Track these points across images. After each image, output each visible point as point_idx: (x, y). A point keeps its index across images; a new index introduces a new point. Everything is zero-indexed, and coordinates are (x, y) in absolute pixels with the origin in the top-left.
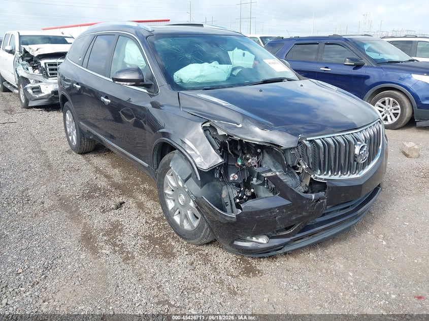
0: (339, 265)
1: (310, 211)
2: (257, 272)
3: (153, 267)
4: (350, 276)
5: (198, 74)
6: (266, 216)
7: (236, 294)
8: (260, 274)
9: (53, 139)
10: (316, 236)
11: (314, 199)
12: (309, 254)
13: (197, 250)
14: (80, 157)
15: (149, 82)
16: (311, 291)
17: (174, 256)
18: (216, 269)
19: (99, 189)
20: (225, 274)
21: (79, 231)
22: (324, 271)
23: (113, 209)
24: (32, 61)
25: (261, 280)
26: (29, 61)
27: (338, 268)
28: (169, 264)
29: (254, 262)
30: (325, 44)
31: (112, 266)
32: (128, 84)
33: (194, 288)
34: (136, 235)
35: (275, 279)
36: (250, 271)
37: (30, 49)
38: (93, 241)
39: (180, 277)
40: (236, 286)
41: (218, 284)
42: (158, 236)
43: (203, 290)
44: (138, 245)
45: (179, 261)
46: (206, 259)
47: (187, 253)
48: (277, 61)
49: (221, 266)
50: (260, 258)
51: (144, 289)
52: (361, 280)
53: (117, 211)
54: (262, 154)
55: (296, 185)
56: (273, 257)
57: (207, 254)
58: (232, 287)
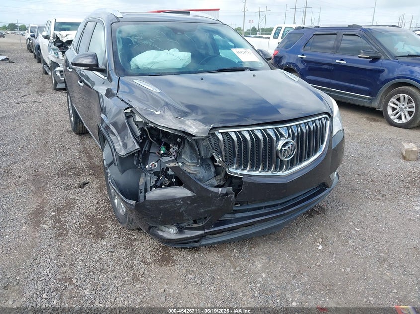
0: (258, 264)
1: (217, 205)
2: (171, 262)
3: (77, 245)
4: (263, 277)
5: (150, 60)
6: (170, 207)
7: (138, 280)
8: (173, 264)
9: (63, 119)
10: (235, 232)
11: (221, 193)
12: (233, 249)
13: (127, 234)
14: (77, 137)
15: (104, 67)
16: (212, 288)
17: (102, 238)
18: (134, 254)
19: (76, 168)
20: (140, 260)
21: (34, 206)
22: (238, 269)
23: (75, 188)
24: (62, 46)
25: (170, 269)
26: (59, 47)
27: (254, 267)
28: (94, 245)
29: (173, 251)
30: (344, 34)
31: (43, 240)
32: (84, 68)
33: (103, 269)
34: (81, 214)
35: (184, 271)
36: (165, 260)
37: (60, 35)
38: (41, 216)
39: (96, 257)
40: (142, 273)
41: (126, 269)
42: (100, 217)
43: (109, 273)
44: (78, 223)
45: (105, 243)
46: (130, 244)
47: (117, 236)
48: (250, 51)
49: (140, 252)
50: (182, 248)
51: (57, 265)
52: (270, 283)
53: (77, 190)
54: (183, 143)
55: (208, 177)
56: (196, 249)
57: (135, 239)
58: (138, 272)
